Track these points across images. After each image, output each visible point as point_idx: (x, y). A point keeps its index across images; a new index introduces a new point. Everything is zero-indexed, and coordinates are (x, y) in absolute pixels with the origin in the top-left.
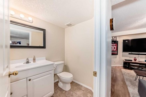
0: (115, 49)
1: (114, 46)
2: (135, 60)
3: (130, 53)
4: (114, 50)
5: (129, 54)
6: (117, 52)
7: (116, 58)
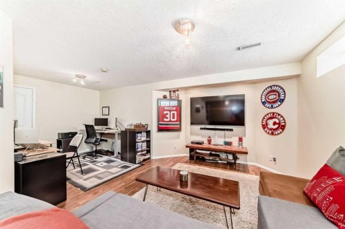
0: (174, 118)
1: (172, 112)
2: (209, 142)
3: (203, 126)
4: (172, 120)
5: (201, 129)
6: (180, 124)
7: (179, 138)
